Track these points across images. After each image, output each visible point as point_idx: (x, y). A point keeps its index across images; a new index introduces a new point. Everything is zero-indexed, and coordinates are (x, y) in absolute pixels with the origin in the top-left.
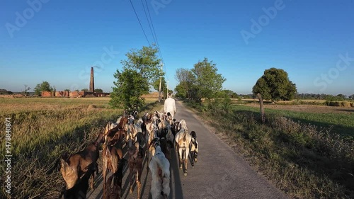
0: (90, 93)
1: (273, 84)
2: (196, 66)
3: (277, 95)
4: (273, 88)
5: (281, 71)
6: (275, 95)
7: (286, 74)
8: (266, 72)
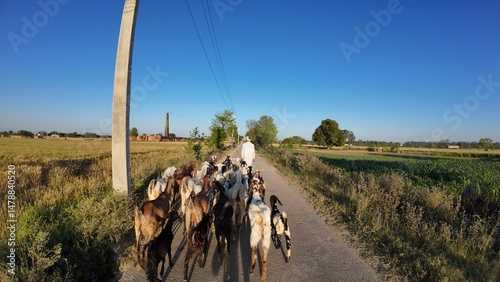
0: (166, 138)
1: (328, 133)
2: (262, 118)
3: (331, 142)
4: (328, 136)
5: (334, 122)
6: (330, 143)
7: (337, 125)
8: (323, 122)
